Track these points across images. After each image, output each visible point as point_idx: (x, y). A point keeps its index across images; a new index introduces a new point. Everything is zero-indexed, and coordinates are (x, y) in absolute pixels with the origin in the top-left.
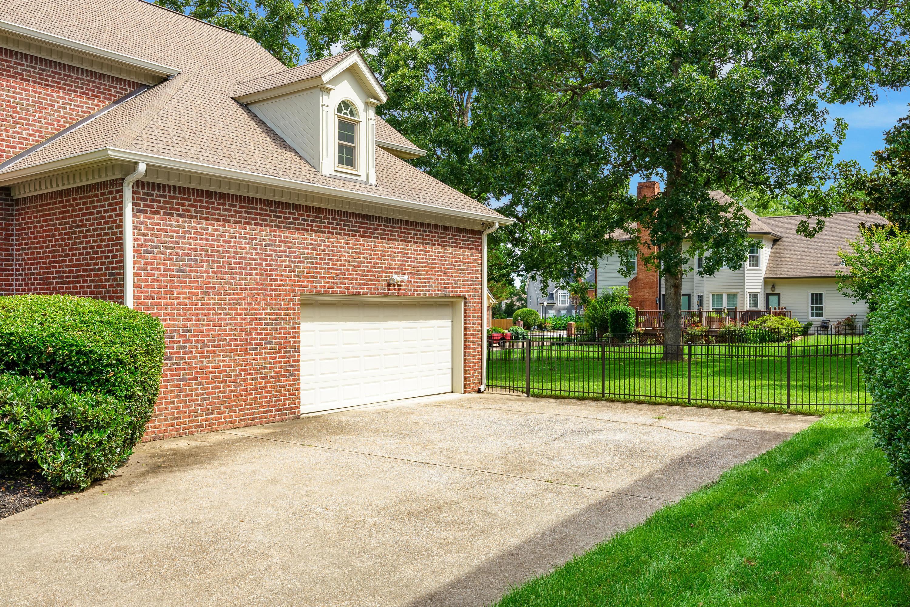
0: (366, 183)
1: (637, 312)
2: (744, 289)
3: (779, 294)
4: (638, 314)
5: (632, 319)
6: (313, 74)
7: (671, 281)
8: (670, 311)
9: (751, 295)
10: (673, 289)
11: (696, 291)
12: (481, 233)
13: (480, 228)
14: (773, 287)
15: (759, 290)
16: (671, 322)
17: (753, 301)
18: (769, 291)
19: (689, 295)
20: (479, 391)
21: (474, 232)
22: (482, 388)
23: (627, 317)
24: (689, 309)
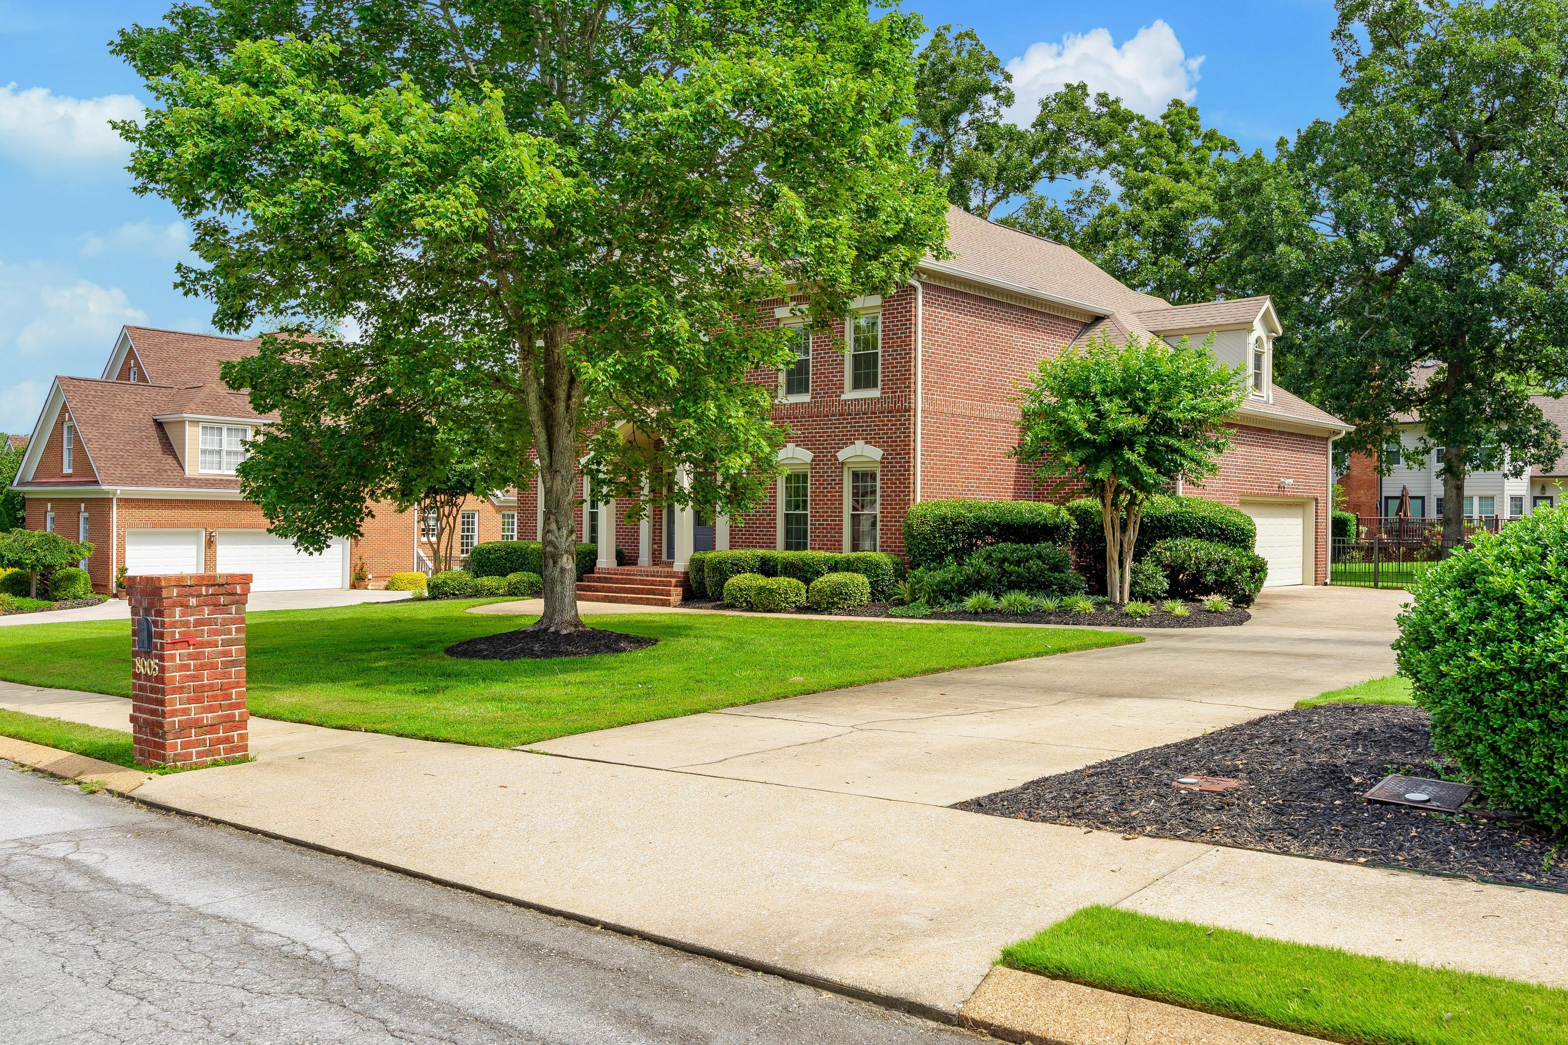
0: (1267, 403)
1: (1358, 519)
2: (1503, 490)
3: (1551, 498)
4: (1359, 522)
5: (1353, 529)
6: (1242, 320)
7: (1452, 482)
8: (1451, 516)
9: (1513, 499)
10: (1455, 491)
11: (1433, 493)
12: (1327, 439)
13: (1325, 435)
14: (1543, 488)
15: (1524, 493)
16: (1453, 527)
17: (1516, 506)
18: (1538, 494)
19: (1423, 498)
20: (1326, 584)
21: (1321, 439)
22: (1328, 581)
23: (1346, 525)
24: (1423, 515)
